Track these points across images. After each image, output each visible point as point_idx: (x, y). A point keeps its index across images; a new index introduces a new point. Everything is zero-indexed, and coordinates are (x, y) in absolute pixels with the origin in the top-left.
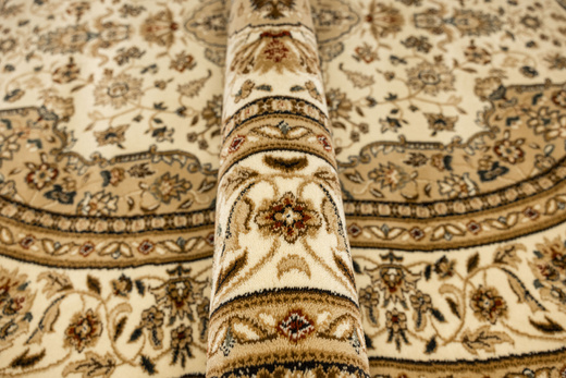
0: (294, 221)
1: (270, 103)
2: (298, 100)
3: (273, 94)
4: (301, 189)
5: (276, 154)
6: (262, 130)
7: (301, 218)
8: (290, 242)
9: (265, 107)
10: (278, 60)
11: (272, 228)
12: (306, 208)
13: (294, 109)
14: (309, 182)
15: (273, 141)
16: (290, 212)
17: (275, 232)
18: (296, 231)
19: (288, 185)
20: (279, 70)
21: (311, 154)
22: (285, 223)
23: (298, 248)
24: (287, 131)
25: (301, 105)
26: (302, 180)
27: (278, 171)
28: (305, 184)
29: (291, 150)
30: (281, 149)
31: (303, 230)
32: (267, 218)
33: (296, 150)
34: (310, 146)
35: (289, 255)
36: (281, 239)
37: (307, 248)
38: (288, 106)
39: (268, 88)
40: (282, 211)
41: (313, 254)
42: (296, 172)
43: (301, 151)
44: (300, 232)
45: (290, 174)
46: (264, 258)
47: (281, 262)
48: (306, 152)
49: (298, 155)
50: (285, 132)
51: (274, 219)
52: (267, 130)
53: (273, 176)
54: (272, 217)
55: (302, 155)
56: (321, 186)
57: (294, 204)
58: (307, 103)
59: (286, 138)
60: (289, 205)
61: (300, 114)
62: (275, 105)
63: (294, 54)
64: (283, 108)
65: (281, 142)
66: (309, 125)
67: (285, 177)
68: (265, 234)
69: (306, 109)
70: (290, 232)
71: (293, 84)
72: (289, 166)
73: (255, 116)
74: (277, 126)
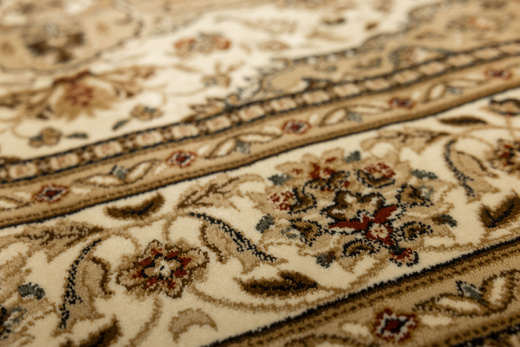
0: (172, 271)
1: (91, 151)
2: (126, 136)
3: (93, 139)
4: (166, 232)
5: (121, 204)
6: (92, 180)
7: (179, 264)
8: (175, 297)
9: (87, 156)
10: (85, 104)
11: (145, 287)
12: (181, 251)
13: (125, 148)
14: (174, 219)
15: (112, 190)
16: (163, 263)
17: (151, 290)
18: (178, 281)
19: (148, 233)
20: (91, 114)
21: (164, 186)
22: (161, 277)
23: (188, 300)
24: (125, 175)
25: (132, 139)
26: (164, 222)
27: (130, 221)
28: (169, 224)
29: (137, 194)
30: (125, 197)
31: (186, 277)
32: (134, 277)
33: (143, 192)
34: (160, 178)
35: (180, 313)
36: (162, 296)
37: (200, 295)
38: (116, 148)
39: (84, 136)
40: (152, 265)
41: (210, 299)
42: (154, 215)
43: (151, 190)
44: (183, 281)
45: (147, 220)
46: (147, 324)
47: (173, 323)
48: (157, 188)
49: (148, 196)
50: (123, 177)
51: (145, 276)
52: (99, 180)
53: (126, 228)
54: (142, 274)
55: (153, 194)
56: (192, 214)
57: (165, 252)
58: (138, 133)
59: (126, 183)
60: (158, 255)
61: (134, 150)
62: (99, 152)
63: (103, 91)
64: (111, 152)
65: (122, 189)
66: (150, 155)
67: (141, 226)
68: (138, 296)
69: (140, 141)
70: (171, 285)
71: (113, 121)
72: (142, 212)
73: (77, 166)
74: (111, 174)
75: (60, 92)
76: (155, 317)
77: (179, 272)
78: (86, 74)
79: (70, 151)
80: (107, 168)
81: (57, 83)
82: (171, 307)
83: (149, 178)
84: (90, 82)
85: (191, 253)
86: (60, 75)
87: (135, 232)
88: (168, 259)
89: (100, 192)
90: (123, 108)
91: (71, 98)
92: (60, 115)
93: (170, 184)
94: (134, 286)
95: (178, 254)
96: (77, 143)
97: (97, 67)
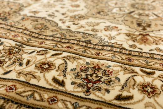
75: (140, 37)
76: (142, 100)
77: (152, 92)
78: (148, 35)
79: (137, 52)
80: (144, 59)
81: (140, 34)
82: (147, 100)
83: (154, 66)
84: (148, 37)
85: (157, 89)
86: (141, 33)
87: (145, 77)
88: (151, 88)
89: (141, 64)
90: (154, 47)
91: (142, 39)
92: (138, 42)
93: (158, 70)
94: (140, 90)
95: (154, 88)
96: (140, 50)
97: (151, 34)
